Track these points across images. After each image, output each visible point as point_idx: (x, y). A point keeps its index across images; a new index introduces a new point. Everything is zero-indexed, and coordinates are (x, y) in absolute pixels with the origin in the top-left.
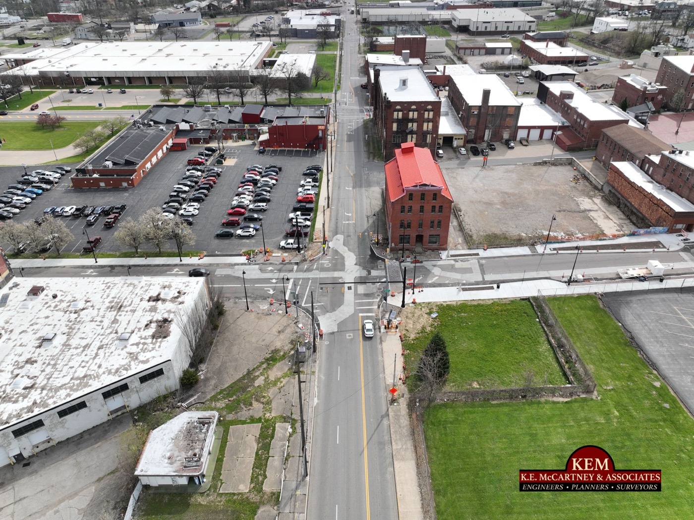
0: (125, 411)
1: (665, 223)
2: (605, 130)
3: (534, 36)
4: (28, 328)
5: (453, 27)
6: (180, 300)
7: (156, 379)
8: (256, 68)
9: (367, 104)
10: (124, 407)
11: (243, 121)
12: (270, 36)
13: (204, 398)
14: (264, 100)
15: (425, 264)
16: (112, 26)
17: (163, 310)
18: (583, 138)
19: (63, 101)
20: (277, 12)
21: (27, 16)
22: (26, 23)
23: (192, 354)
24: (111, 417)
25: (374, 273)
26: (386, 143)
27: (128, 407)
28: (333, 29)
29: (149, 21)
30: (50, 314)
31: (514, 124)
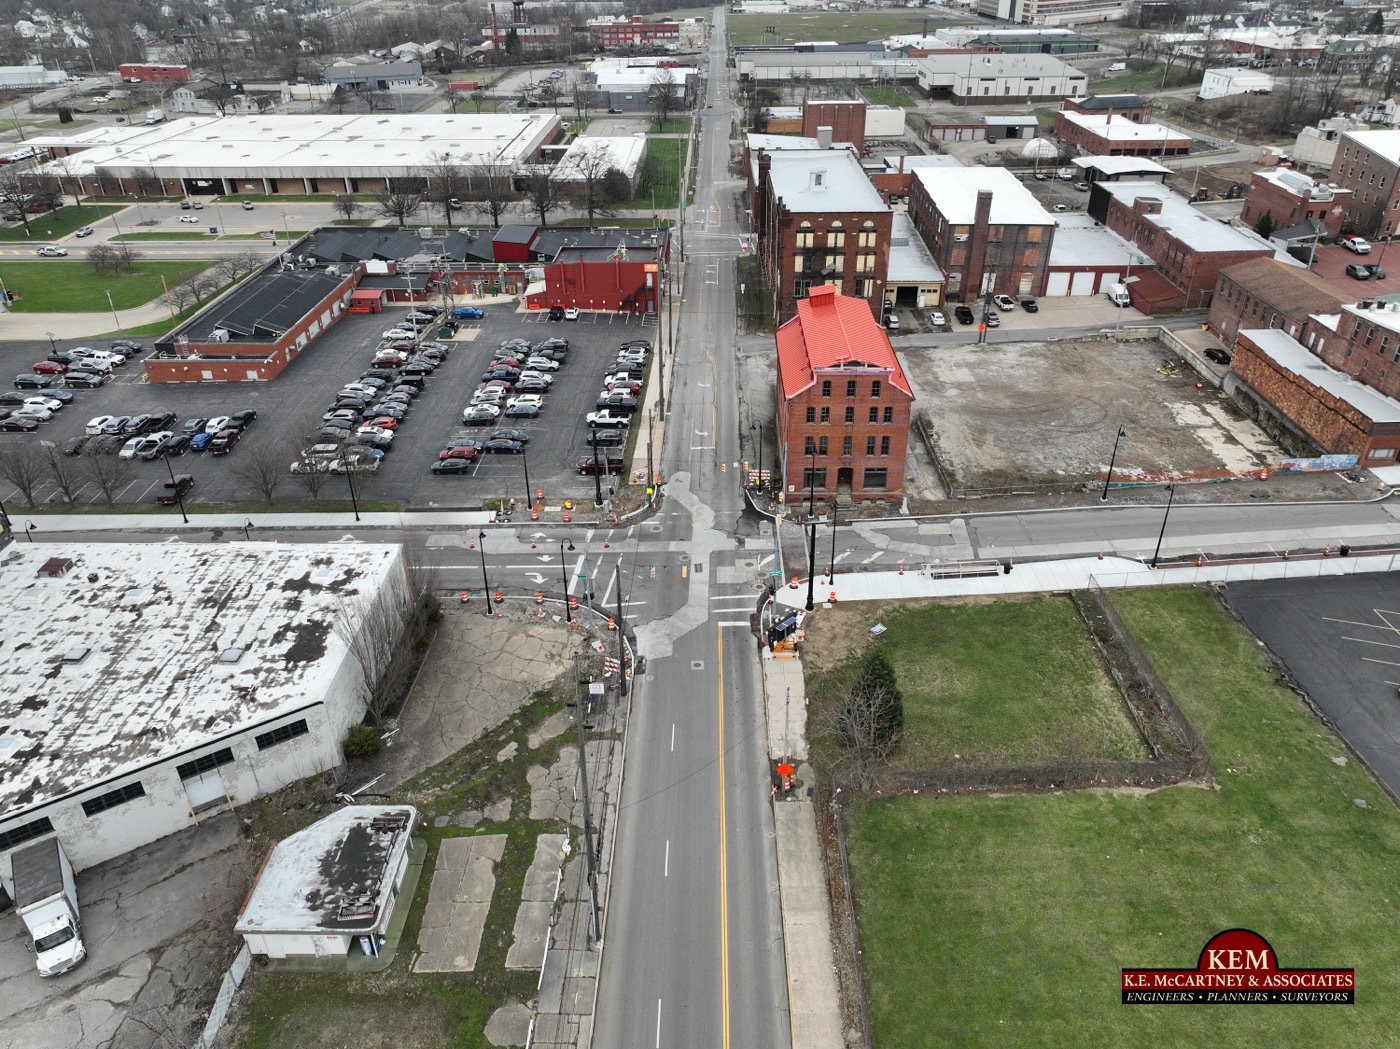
0: (225, 807)
1: (1351, 447)
2: (1225, 270)
3: (1082, 103)
4: (34, 639)
5: (920, 90)
6: (349, 587)
7: (291, 741)
8: (527, 161)
9: (746, 230)
10: (224, 800)
11: (495, 257)
12: (555, 106)
13: (391, 784)
14: (540, 220)
15: (856, 526)
16: (246, 87)
17: (312, 606)
18: (1181, 289)
19: (141, 224)
20: (571, 63)
21: (82, 69)
22: (80, 83)
23: (369, 696)
24: (195, 820)
25: (751, 544)
26: (780, 298)
27: (232, 798)
28: (681, 93)
29: (317, 79)
30: (80, 612)
31: (1042, 262)
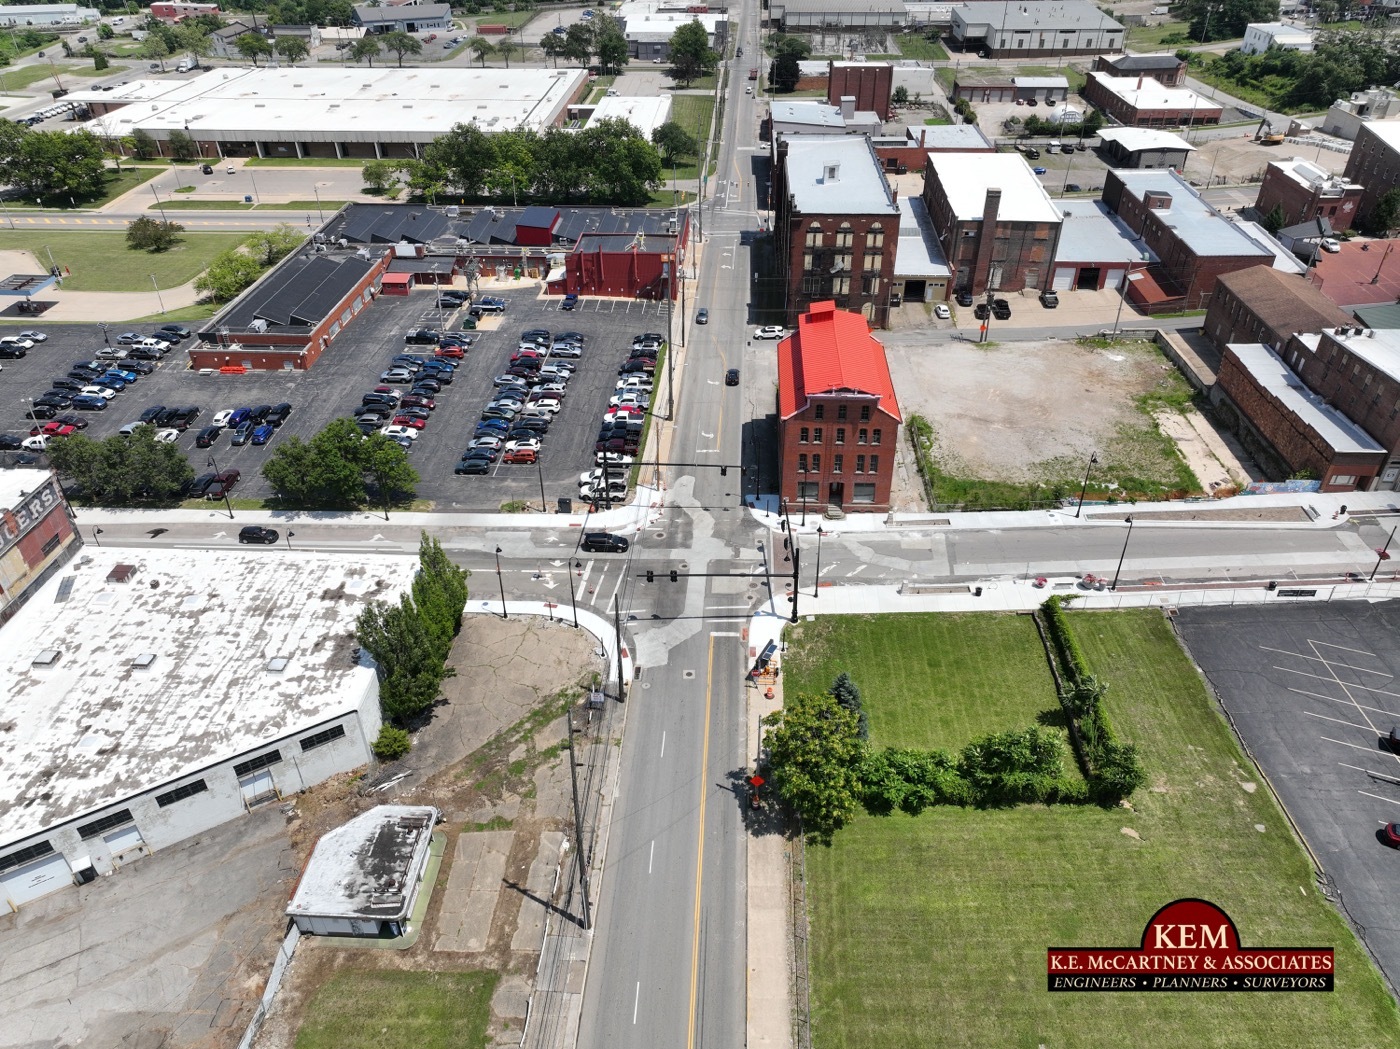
2: (1224, 277)
3: (1116, 62)
4: (107, 642)
5: (954, 39)
6: (379, 597)
7: (330, 744)
9: (765, 207)
10: (273, 794)
11: (519, 240)
16: (276, 32)
17: (347, 617)
19: (178, 191)
25: (745, 554)
26: (790, 294)
27: (281, 792)
28: (710, 42)
29: (347, 21)
30: (144, 616)
31: (1048, 258)
